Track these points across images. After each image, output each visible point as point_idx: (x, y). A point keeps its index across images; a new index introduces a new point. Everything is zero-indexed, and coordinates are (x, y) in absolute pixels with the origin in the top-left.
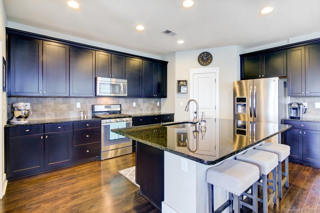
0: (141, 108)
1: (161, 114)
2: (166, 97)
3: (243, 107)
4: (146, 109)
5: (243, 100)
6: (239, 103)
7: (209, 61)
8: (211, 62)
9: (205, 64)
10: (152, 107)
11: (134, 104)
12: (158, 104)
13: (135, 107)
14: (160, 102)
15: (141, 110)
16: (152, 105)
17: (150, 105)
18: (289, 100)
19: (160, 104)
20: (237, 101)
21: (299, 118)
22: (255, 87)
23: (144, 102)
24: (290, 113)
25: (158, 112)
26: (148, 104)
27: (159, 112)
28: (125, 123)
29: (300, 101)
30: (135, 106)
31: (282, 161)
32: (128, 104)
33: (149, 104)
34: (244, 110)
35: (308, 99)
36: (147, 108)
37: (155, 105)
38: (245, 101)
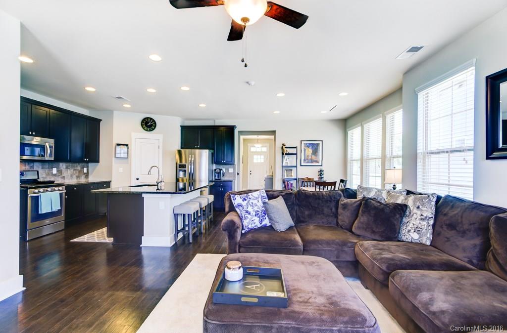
0: (63, 175)
1: (89, 182)
2: (98, 161)
3: (183, 172)
4: (70, 176)
5: (184, 166)
6: (180, 169)
7: (153, 127)
8: (155, 128)
9: (148, 130)
10: (77, 175)
11: (55, 171)
12: (85, 170)
13: (55, 175)
14: (88, 167)
15: (64, 177)
16: (78, 172)
17: (75, 172)
18: (214, 167)
19: (88, 170)
20: (179, 167)
21: (220, 179)
22: (193, 156)
23: (67, 168)
24: (215, 176)
25: (84, 180)
26: (72, 170)
27: (87, 180)
28: (58, 193)
29: (221, 167)
30: (56, 173)
31: (209, 203)
32: (46, 170)
33: (74, 170)
34: (185, 175)
35: (225, 166)
36: (72, 176)
37: (81, 171)
38: (185, 167)
